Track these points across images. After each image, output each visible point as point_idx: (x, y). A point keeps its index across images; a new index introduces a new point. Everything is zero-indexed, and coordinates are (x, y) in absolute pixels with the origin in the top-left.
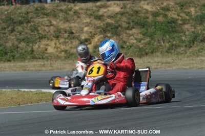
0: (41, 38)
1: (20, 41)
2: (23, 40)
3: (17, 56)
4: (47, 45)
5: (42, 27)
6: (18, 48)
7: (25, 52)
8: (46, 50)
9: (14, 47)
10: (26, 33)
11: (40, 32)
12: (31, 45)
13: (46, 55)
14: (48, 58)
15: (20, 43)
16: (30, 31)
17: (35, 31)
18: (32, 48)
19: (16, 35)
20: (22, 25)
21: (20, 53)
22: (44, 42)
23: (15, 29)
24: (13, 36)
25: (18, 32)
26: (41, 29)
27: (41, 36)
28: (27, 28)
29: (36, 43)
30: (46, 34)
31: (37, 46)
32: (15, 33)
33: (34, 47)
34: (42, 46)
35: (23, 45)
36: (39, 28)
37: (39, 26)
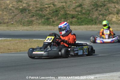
0: (110, 14)
1: (100, 15)
2: (101, 14)
3: (97, 22)
4: (113, 17)
5: (111, 8)
6: (98, 18)
7: (102, 20)
8: (112, 19)
9: (97, 18)
10: (103, 11)
11: (110, 11)
12: (105, 17)
13: (112, 22)
14: (112, 24)
15: (99, 16)
16: (105, 10)
17: (108, 10)
18: (105, 18)
19: (98, 12)
20: (101, 7)
21: (99, 21)
22: (111, 15)
23: (98, 9)
24: (97, 12)
25: (99, 10)
26: (110, 9)
27: (110, 12)
28: (103, 8)
29: (107, 16)
30: (113, 12)
31: (107, 18)
32: (98, 11)
33: (106, 18)
34: (110, 18)
35: (101, 17)
36: (109, 9)
37: (109, 8)
